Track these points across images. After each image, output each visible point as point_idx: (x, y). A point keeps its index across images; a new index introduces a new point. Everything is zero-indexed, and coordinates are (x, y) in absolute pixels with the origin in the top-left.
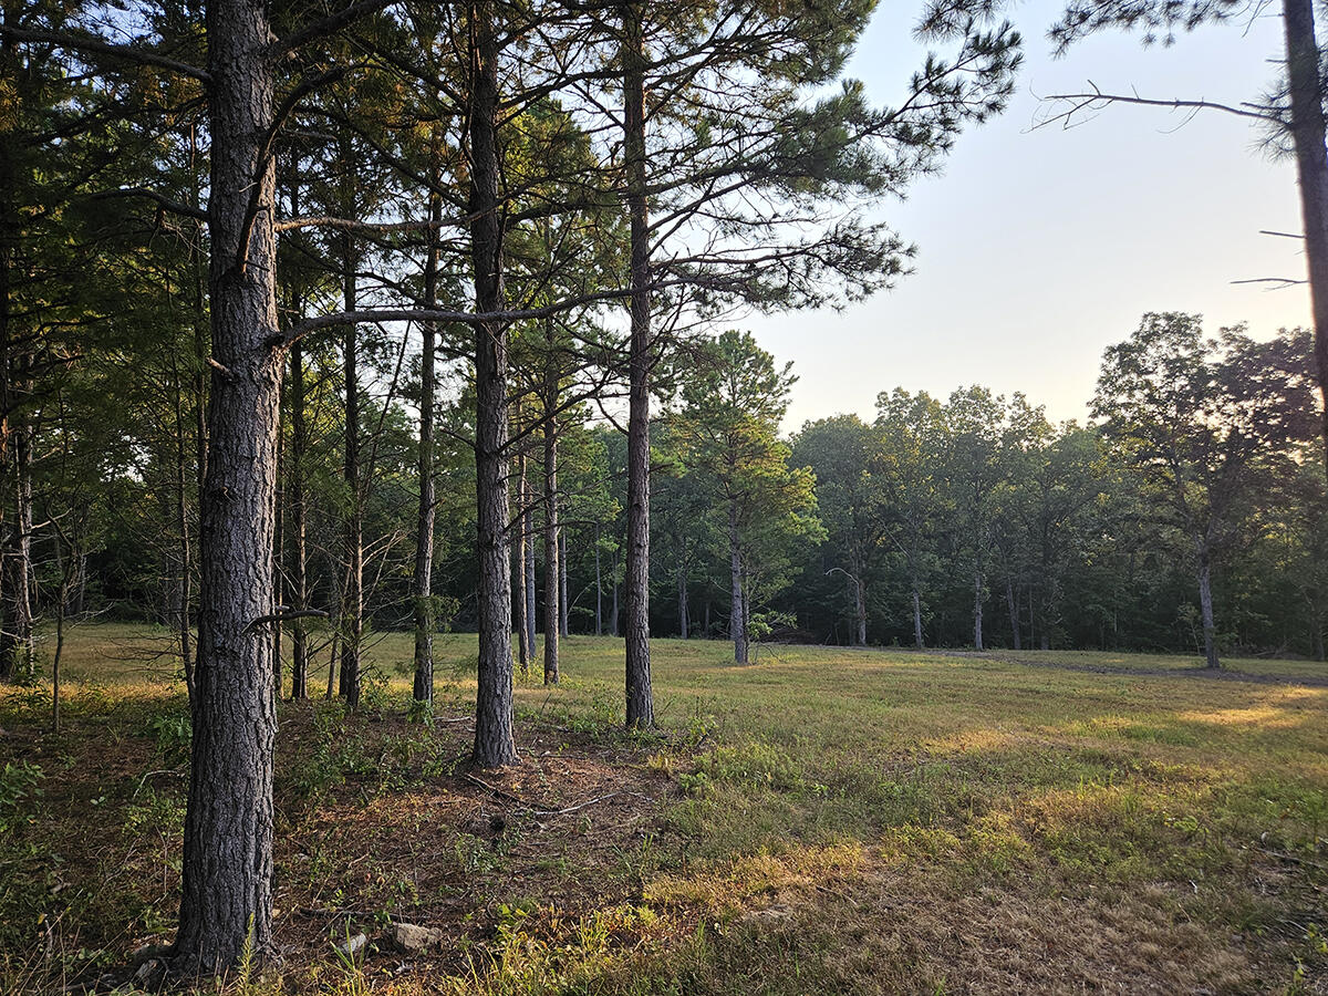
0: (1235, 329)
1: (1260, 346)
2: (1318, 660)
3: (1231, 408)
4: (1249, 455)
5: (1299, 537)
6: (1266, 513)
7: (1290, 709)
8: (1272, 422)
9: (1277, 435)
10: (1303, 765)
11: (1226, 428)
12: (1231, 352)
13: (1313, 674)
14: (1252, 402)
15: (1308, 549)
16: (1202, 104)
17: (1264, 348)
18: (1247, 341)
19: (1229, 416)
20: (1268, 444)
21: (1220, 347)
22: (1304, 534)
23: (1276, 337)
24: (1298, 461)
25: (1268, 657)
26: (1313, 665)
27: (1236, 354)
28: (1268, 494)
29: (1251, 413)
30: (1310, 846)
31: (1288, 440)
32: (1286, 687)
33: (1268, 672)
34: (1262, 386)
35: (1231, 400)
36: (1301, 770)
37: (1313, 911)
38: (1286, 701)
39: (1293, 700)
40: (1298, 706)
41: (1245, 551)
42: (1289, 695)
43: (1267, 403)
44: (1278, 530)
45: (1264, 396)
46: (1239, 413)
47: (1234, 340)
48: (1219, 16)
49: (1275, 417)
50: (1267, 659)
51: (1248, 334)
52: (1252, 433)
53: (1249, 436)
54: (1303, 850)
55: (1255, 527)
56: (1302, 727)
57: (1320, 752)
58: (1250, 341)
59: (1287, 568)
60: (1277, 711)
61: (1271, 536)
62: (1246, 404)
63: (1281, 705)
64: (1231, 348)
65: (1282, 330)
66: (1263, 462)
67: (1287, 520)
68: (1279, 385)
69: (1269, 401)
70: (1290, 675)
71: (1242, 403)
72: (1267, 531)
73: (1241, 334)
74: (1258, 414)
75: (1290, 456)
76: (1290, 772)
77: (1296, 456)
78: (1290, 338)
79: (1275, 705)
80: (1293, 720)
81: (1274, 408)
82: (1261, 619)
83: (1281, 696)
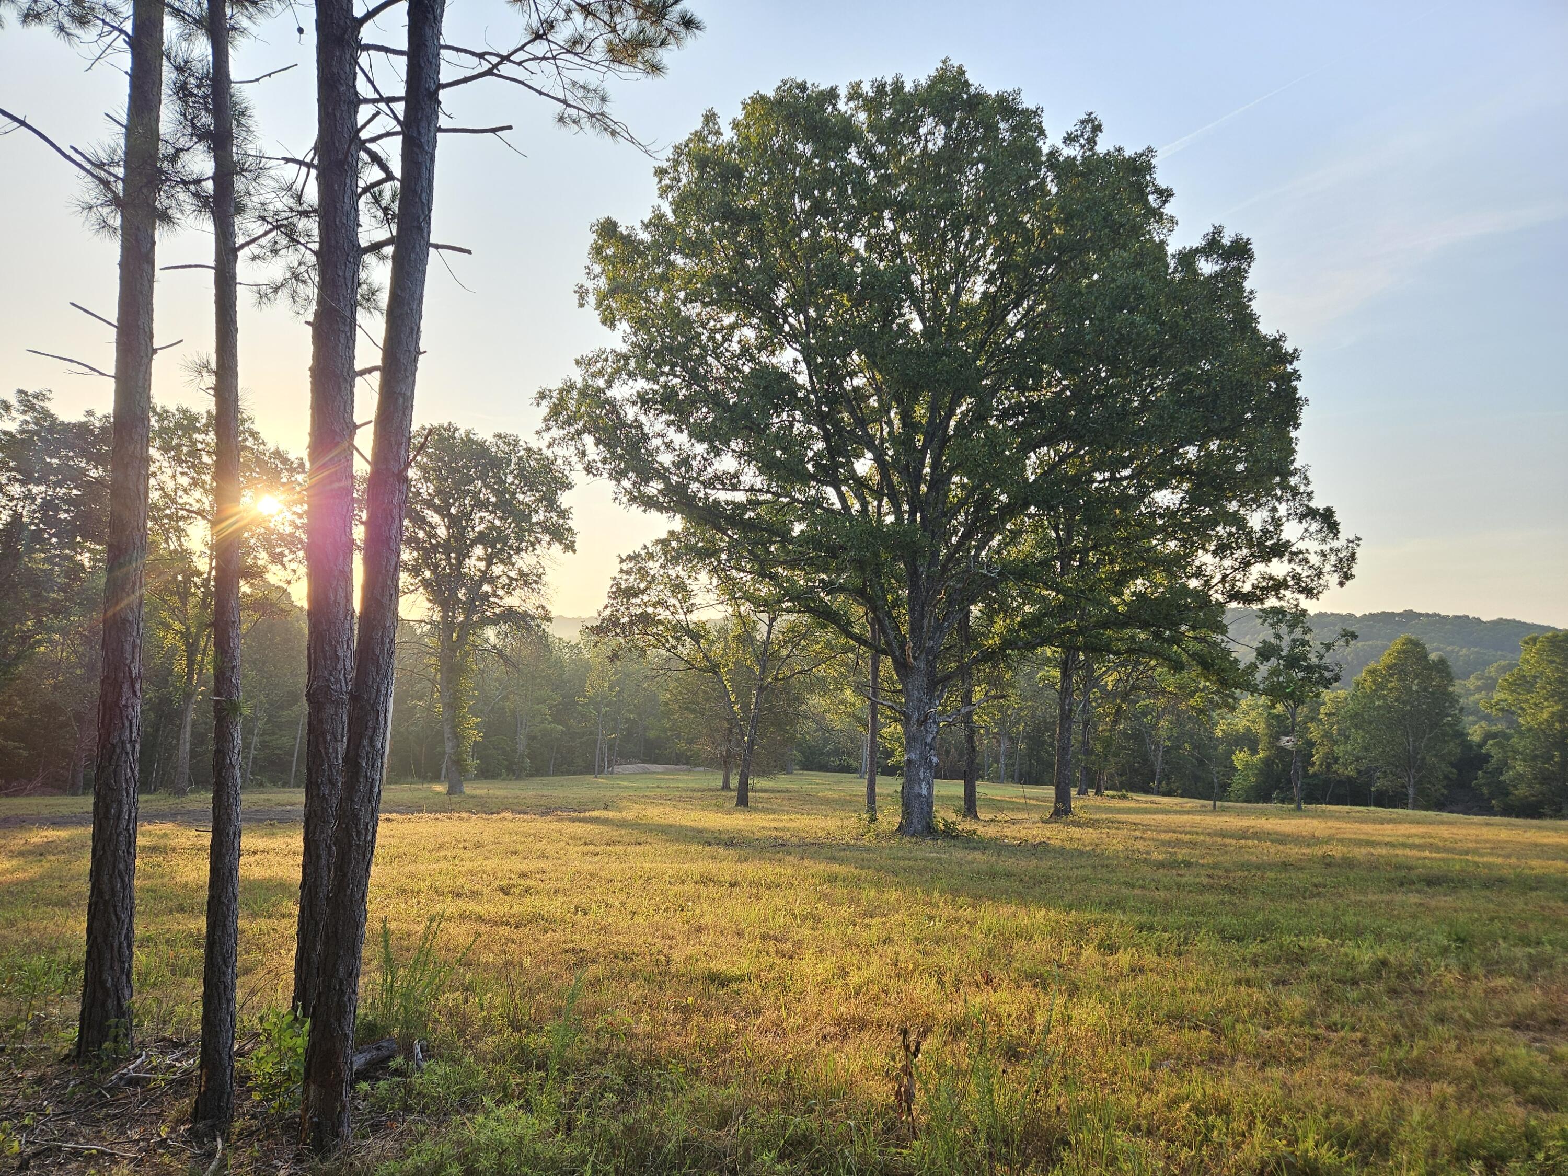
0: (36, 397)
1: (62, 424)
2: (75, 794)
3: (16, 489)
4: (31, 550)
5: (75, 652)
6: (41, 622)
7: (31, 858)
8: (63, 516)
9: (68, 533)
10: (33, 924)
11: (7, 512)
12: (26, 422)
13: (65, 811)
14: (43, 488)
15: (83, 666)
16: (23, 123)
17: (67, 427)
18: (47, 414)
19: (12, 499)
20: (54, 540)
21: (14, 414)
22: (81, 649)
23: (84, 419)
24: (87, 564)
25: (16, 794)
26: (68, 800)
27: (32, 427)
28: (46, 600)
29: (39, 501)
30: (21, 1026)
31: (78, 539)
32: (31, 830)
33: (13, 813)
34: (56, 471)
35: (18, 480)
36: (28, 931)
37: (10, 1105)
38: (28, 847)
39: (36, 846)
40: (41, 852)
41: (9, 665)
42: (33, 840)
43: (61, 492)
44: (50, 641)
45: (59, 484)
46: (26, 497)
47: (32, 408)
48: (62, 28)
49: (67, 511)
50: (14, 796)
51: (49, 406)
52: (37, 525)
53: (33, 528)
54: (13, 1031)
55: (25, 637)
56: (42, 877)
57: (56, 905)
58: (52, 416)
59: (55, 687)
60: (14, 862)
61: (42, 649)
62: (35, 490)
63: (21, 854)
64: (27, 417)
65: (90, 413)
66: (45, 560)
67: (64, 632)
68: (78, 476)
69: (64, 490)
70: (39, 813)
71: (31, 486)
72: (39, 643)
73: (42, 404)
74: (48, 505)
75: (79, 557)
76: (16, 936)
77: (85, 559)
78: (97, 424)
79: (13, 855)
80: (34, 871)
81: (68, 500)
82: (16, 748)
83: (24, 841)
